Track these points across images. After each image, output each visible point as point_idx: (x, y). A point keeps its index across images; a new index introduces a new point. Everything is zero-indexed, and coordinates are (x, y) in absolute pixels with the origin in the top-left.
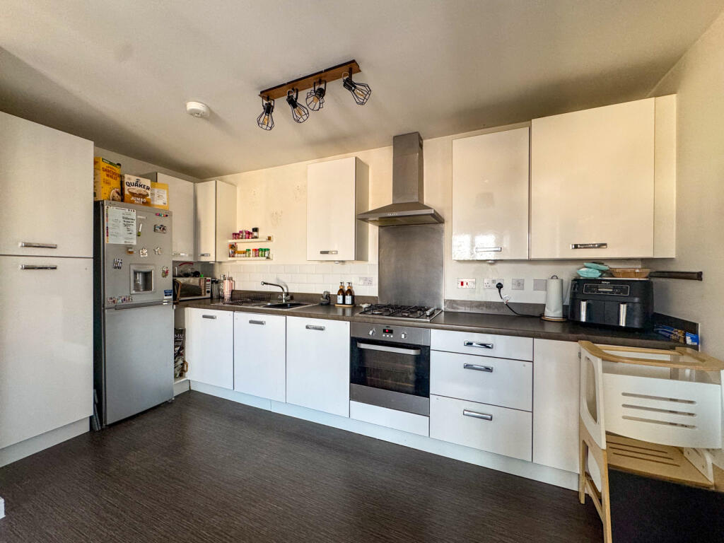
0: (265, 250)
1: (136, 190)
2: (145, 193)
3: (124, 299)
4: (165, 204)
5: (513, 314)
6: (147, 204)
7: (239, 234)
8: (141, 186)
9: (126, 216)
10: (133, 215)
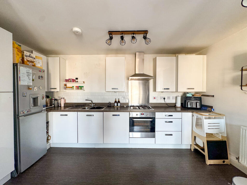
0: (82, 87)
1: (30, 59)
2: (33, 61)
3: (28, 111)
4: (41, 66)
5: (167, 106)
6: (34, 66)
7: (68, 80)
8: (31, 57)
9: (28, 71)
10: (31, 71)
